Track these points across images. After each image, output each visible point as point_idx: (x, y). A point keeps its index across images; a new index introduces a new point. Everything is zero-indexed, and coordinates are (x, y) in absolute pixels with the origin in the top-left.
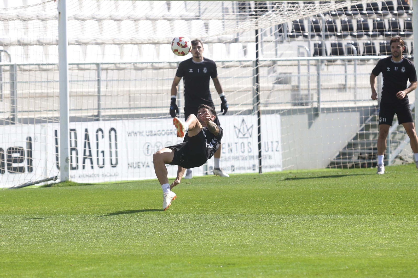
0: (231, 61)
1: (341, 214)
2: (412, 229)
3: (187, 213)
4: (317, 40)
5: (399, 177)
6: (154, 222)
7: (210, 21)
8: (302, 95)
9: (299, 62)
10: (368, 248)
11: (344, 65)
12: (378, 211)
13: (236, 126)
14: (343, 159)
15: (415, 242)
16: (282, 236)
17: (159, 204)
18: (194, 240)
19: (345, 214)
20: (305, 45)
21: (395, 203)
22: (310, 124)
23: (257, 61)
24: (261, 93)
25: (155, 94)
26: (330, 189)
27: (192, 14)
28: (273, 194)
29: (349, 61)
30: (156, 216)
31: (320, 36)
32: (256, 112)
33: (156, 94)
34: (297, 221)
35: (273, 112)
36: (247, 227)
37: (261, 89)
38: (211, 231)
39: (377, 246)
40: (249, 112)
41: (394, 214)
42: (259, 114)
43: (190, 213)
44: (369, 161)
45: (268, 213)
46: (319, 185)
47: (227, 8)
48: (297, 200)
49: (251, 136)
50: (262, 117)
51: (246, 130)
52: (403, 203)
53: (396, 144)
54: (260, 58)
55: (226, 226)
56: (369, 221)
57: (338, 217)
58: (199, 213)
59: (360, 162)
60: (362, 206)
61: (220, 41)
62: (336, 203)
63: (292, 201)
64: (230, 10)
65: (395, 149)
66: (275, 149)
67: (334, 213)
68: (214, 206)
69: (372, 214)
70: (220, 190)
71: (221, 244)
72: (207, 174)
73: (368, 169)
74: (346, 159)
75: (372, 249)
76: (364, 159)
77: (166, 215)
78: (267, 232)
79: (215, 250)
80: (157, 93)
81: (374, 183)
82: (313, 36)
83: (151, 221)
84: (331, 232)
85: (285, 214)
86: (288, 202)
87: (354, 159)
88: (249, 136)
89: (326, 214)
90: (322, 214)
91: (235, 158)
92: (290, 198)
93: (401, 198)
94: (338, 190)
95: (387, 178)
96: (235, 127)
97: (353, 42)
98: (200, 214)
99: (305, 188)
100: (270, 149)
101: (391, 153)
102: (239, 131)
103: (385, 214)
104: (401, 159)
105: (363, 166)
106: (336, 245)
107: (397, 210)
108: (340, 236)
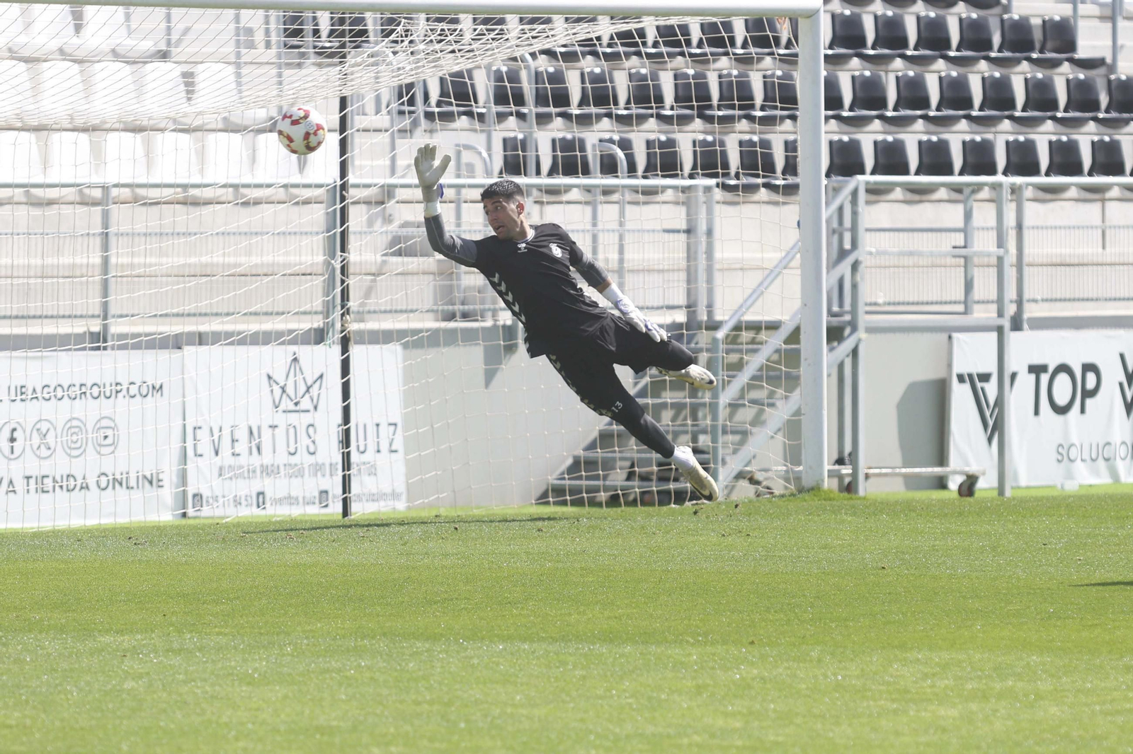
0: (269, 186)
1: (600, 639)
2: (807, 689)
3: (146, 631)
4: (512, 127)
5: (756, 533)
6: (49, 655)
7: (200, 67)
8: (467, 289)
9: (458, 193)
10: (685, 741)
11: (592, 203)
12: (706, 634)
13: (275, 377)
14: (588, 478)
15: (819, 726)
16: (431, 703)
17: (59, 601)
18: (174, 713)
19: (611, 641)
20: (478, 140)
21: (752, 611)
22: (489, 376)
23: (344, 187)
24: (351, 281)
25: (36, 277)
26: (560, 565)
27: (147, 45)
28: (394, 580)
29: (607, 191)
30: (54, 639)
31: (521, 116)
32: (338, 336)
33: (39, 280)
34: (472, 658)
35: (385, 337)
36: (328, 676)
37: (351, 269)
38: (220, 686)
39: (713, 736)
40: (319, 336)
41: (752, 643)
42: (345, 343)
43: (153, 631)
44: (664, 487)
45: (384, 634)
46: (527, 553)
47: (250, 31)
48: (466, 598)
49: (316, 408)
50: (356, 351)
51: (302, 389)
52: (776, 612)
53: (737, 438)
54: (352, 178)
55: (266, 672)
56: (682, 663)
57: (590, 649)
58: (180, 632)
59: (636, 487)
60: (659, 618)
61: (230, 128)
62: (582, 609)
63: (452, 600)
64: (259, 37)
65: (735, 452)
66: (384, 447)
67: (578, 637)
68: (222, 611)
69: (687, 642)
70: (236, 564)
71: (253, 723)
72: (184, 515)
73: (665, 508)
74: (597, 478)
75: (698, 746)
76: (645, 478)
77: (84, 635)
78: (385, 692)
79: (237, 739)
80: (42, 277)
81: (685, 551)
82: (501, 117)
83: (40, 652)
84: (574, 694)
85: (434, 638)
86: (439, 601)
87: (618, 478)
88: (311, 407)
89: (555, 640)
90: (543, 639)
91: (268, 471)
92: (446, 592)
93: (770, 597)
94: (582, 569)
95: (724, 535)
96: (269, 377)
97: (616, 137)
98: (184, 633)
99: (485, 562)
100: (371, 448)
101: (724, 462)
102: (283, 390)
103: (725, 642)
104: (753, 481)
105: (645, 500)
106: (591, 732)
107: (762, 632)
108: (602, 706)
